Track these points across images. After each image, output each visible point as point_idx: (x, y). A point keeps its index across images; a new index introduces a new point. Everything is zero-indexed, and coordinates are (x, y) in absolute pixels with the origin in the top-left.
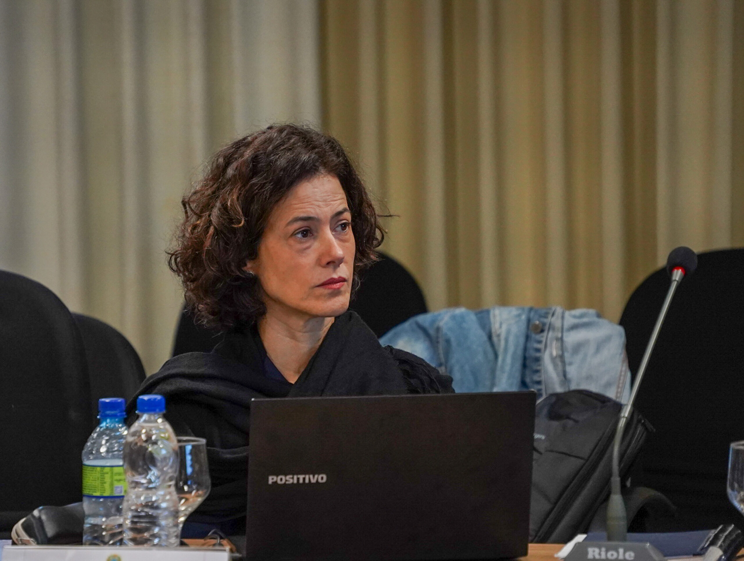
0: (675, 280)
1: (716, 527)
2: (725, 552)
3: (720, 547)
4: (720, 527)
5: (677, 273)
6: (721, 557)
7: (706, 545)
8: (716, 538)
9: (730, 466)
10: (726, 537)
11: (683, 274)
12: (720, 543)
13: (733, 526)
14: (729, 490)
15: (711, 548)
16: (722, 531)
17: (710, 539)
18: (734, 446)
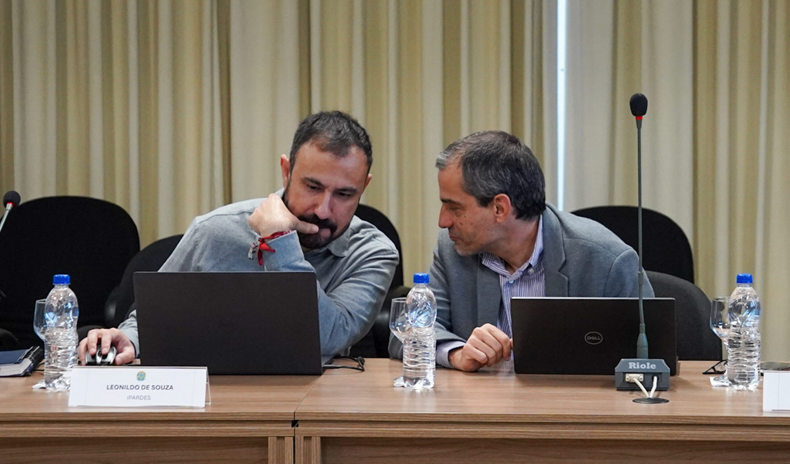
0: (8, 210)
1: (29, 348)
2: (33, 361)
3: (30, 359)
4: (32, 348)
5: (9, 205)
6: (31, 365)
7: (22, 358)
8: (29, 353)
9: (35, 313)
10: (34, 353)
11: (12, 207)
12: (30, 356)
13: (39, 347)
14: (35, 327)
15: (25, 359)
16: (32, 350)
17: (25, 354)
18: (38, 302)
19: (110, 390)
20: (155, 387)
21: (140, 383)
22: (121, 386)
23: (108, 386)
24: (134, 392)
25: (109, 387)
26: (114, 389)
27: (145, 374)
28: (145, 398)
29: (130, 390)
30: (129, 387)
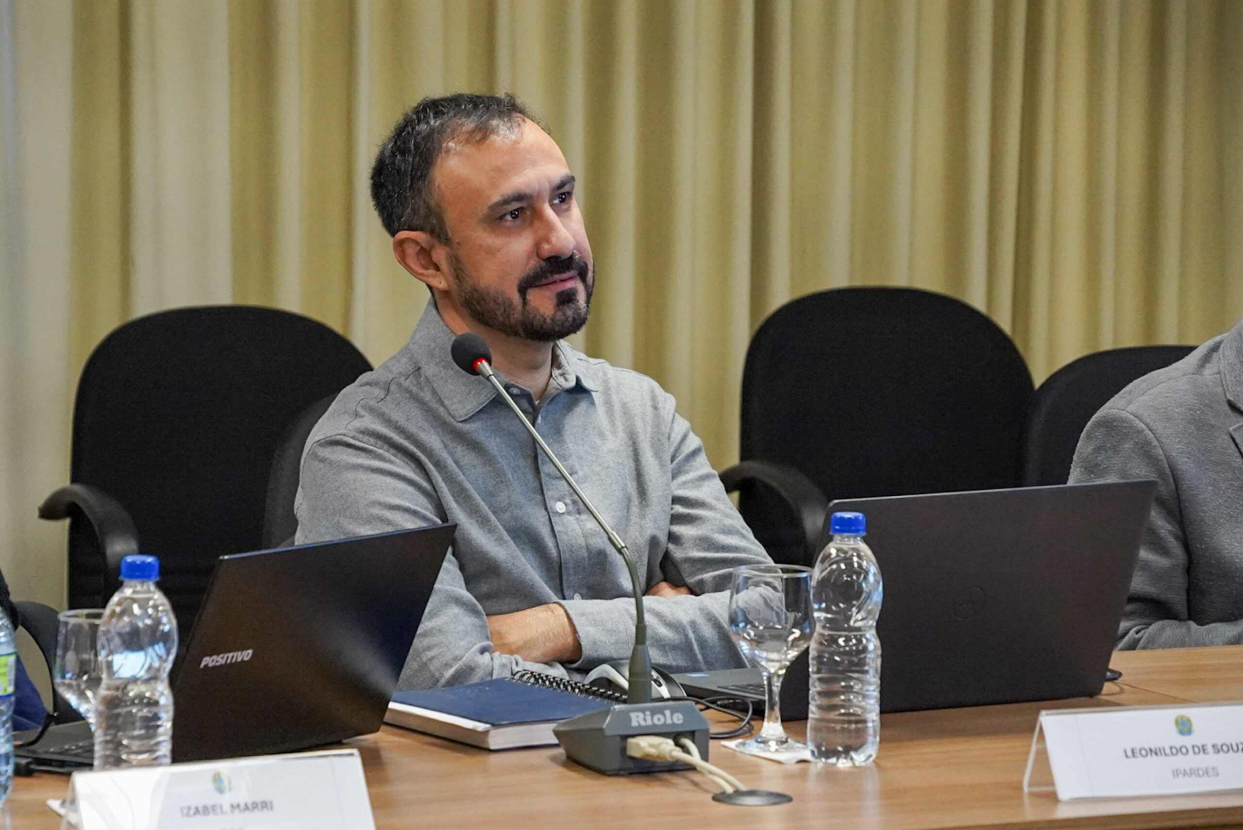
19: (1133, 760)
20: (1219, 747)
21: (1187, 741)
22: (1151, 750)
23: (1125, 751)
24: (1180, 762)
25: (1129, 753)
26: (1141, 758)
27: (1189, 721)
28: (1206, 772)
29: (1172, 758)
30: (1168, 751)
